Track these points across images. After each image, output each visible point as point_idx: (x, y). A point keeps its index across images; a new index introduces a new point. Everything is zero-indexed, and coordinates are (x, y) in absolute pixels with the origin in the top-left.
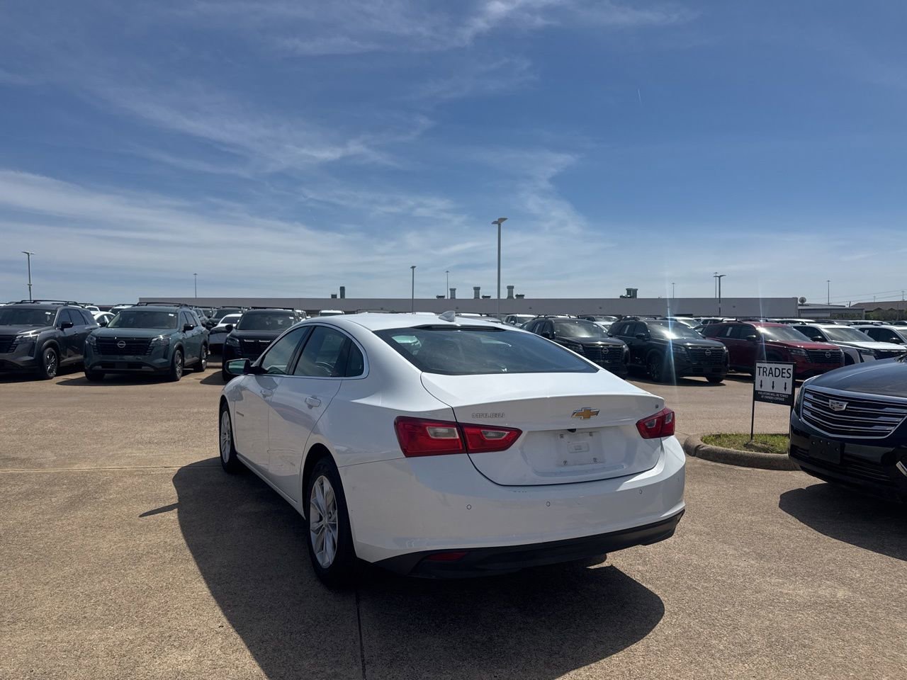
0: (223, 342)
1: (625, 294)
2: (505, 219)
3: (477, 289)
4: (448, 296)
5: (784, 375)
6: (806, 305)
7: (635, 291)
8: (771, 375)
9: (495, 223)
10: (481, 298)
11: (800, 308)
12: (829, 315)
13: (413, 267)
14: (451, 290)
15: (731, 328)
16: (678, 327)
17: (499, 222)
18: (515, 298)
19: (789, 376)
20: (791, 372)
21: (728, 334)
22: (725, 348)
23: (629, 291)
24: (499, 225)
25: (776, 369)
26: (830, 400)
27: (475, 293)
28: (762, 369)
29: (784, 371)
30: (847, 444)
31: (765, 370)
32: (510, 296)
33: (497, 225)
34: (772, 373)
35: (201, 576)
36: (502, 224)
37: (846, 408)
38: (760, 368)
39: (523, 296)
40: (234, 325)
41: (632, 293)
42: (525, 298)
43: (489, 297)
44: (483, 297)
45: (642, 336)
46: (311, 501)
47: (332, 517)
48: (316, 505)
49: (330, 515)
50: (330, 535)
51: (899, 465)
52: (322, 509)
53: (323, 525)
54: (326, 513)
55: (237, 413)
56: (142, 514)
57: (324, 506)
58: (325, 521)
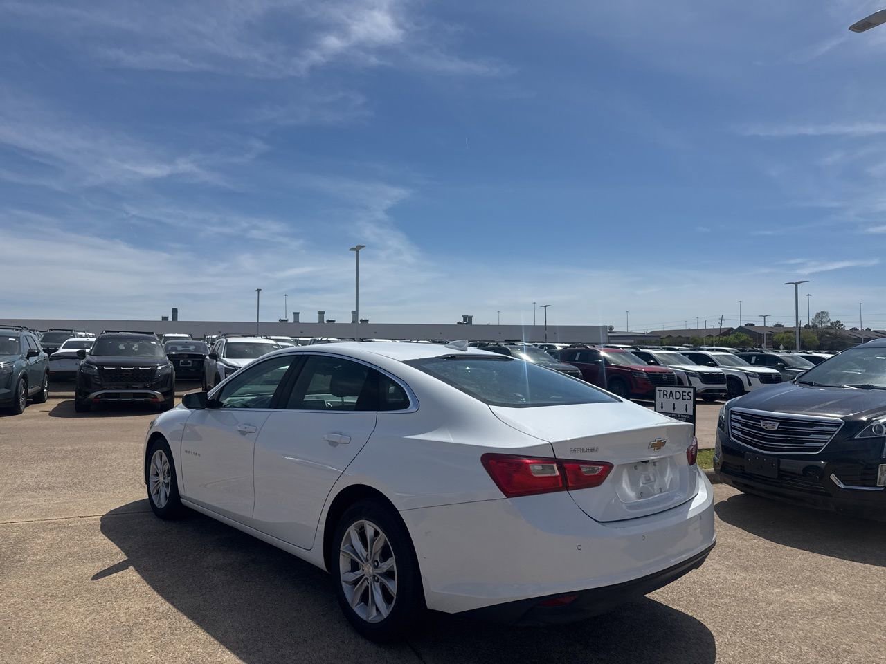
0: (76, 368)
1: (461, 320)
2: (363, 246)
3: (321, 314)
4: (291, 320)
5: (684, 398)
6: (614, 332)
7: (471, 318)
8: (671, 398)
9: (352, 249)
10: (325, 322)
11: (609, 334)
13: (258, 290)
14: (295, 313)
15: (579, 354)
17: (357, 249)
18: (360, 322)
19: (689, 398)
20: (692, 395)
21: (577, 359)
22: (579, 371)
23: (465, 318)
24: (357, 252)
25: (676, 392)
26: (761, 421)
27: (320, 317)
28: (662, 393)
29: (684, 394)
30: (781, 460)
31: (665, 393)
32: (354, 321)
33: (355, 251)
34: (672, 396)
35: (222, 646)
37: (778, 428)
38: (660, 391)
39: (368, 320)
40: (88, 351)
41: (468, 319)
42: (369, 322)
43: (334, 321)
44: (328, 321)
46: (342, 548)
47: (379, 566)
48: (350, 553)
49: (376, 564)
50: (377, 585)
51: (833, 477)
52: (362, 557)
53: (364, 575)
54: (370, 562)
55: (186, 451)
56: (92, 575)
57: (364, 553)
58: (369, 570)
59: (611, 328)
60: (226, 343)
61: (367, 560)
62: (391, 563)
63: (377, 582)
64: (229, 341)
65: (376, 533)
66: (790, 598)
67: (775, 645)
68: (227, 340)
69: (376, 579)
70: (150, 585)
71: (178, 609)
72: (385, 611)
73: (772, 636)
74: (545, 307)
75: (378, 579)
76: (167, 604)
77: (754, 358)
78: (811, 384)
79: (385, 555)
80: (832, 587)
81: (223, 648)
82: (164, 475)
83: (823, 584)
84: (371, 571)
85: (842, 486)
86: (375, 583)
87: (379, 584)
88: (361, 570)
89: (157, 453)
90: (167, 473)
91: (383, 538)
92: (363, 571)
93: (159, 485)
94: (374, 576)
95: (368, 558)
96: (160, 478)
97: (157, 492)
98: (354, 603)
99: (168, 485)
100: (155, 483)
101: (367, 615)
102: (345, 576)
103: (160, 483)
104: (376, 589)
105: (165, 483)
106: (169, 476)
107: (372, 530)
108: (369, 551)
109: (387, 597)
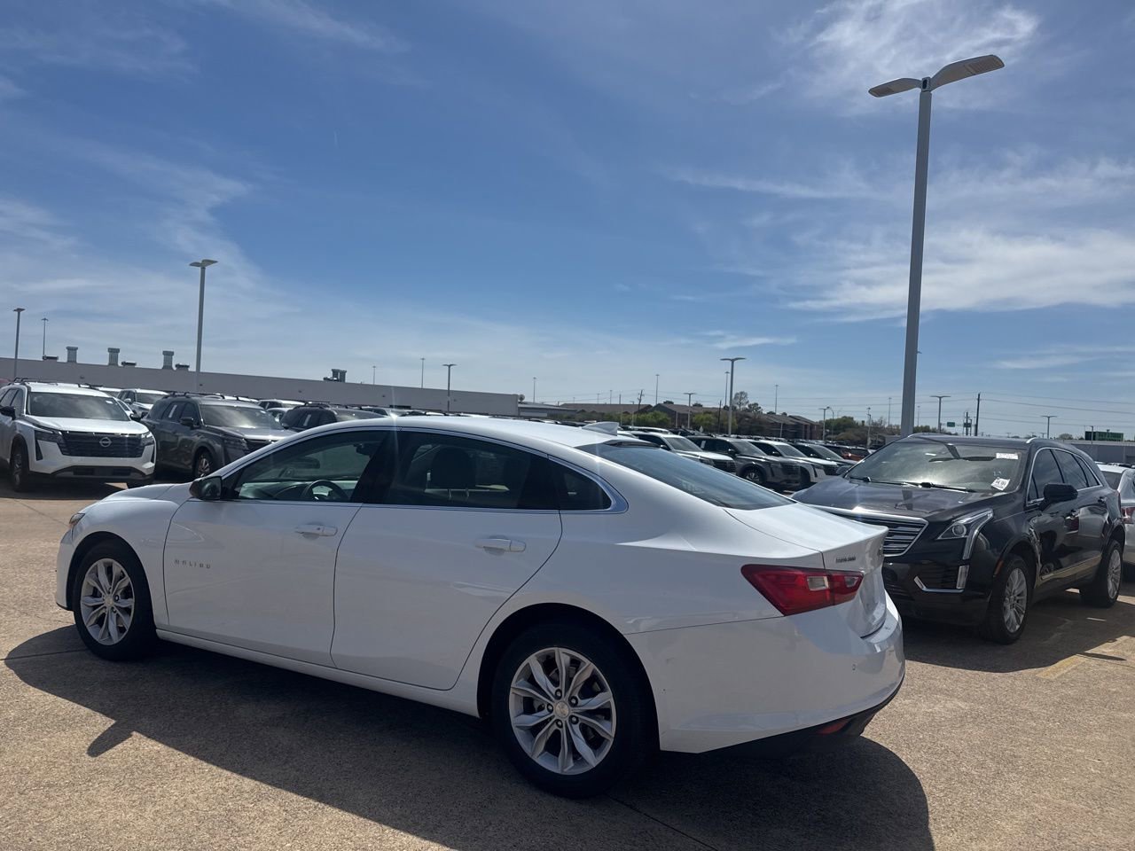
1: (330, 376)
3: (114, 352)
4: (63, 358)
6: (525, 403)
7: (343, 373)
9: (195, 264)
10: (120, 364)
11: (520, 405)
13: (19, 310)
14: (69, 349)
18: (175, 368)
23: (335, 372)
24: (203, 269)
27: (111, 358)
32: (167, 366)
33: (200, 268)
36: (206, 267)
39: (188, 367)
41: (339, 375)
42: (190, 370)
43: (134, 364)
44: (124, 363)
46: (513, 685)
47: (579, 704)
48: (529, 690)
49: (574, 701)
50: (576, 728)
51: (917, 580)
52: (550, 695)
53: (554, 716)
54: (564, 699)
55: (177, 561)
56: (85, 750)
57: (553, 689)
58: (562, 710)
59: (522, 398)
60: (29, 392)
61: (559, 698)
62: (606, 698)
63: (575, 723)
64: (34, 390)
65: (575, 663)
66: (924, 707)
67: (952, 757)
68: (29, 388)
69: (574, 719)
70: (193, 756)
71: (269, 784)
72: (592, 759)
73: (943, 748)
74: (450, 366)
75: (577, 718)
76: (247, 780)
77: (704, 442)
78: (866, 480)
79: (589, 690)
80: (950, 694)
81: (389, 831)
82: (115, 596)
83: (941, 691)
84: (567, 712)
85: (925, 589)
86: (573, 726)
87: (578, 725)
88: (546, 711)
89: (100, 564)
90: (127, 593)
91: (588, 667)
92: (551, 711)
93: (103, 611)
94: (572, 716)
95: (559, 695)
96: (106, 600)
97: (100, 621)
98: (537, 753)
99: (127, 611)
100: (95, 607)
101: (561, 766)
102: (519, 720)
103: (105, 607)
104: (574, 733)
105: (119, 608)
106: (132, 597)
107: (568, 658)
108: (562, 686)
109: (595, 741)
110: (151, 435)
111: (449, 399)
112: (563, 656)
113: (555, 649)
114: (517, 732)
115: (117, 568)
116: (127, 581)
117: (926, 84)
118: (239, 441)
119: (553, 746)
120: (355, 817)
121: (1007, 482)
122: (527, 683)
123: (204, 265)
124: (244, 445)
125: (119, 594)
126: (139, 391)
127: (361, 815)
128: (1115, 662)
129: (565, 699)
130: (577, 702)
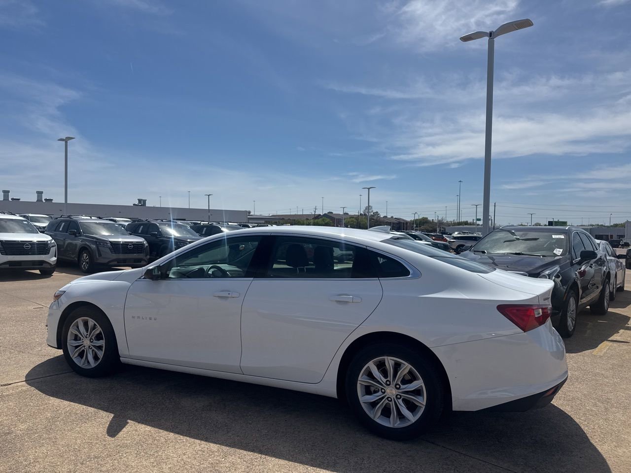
2: (74, 139)
6: (251, 215)
7: (145, 201)
9: (61, 140)
10: (10, 200)
11: (249, 217)
12: (263, 222)
15: (205, 229)
16: (177, 227)
18: (44, 201)
23: (140, 201)
24: (66, 142)
27: (4, 196)
32: (39, 200)
33: (64, 142)
36: (68, 142)
39: (52, 200)
41: (142, 202)
42: (53, 202)
43: (19, 199)
44: (13, 199)
45: (155, 234)
46: (359, 379)
48: (369, 381)
49: (398, 387)
50: (400, 401)
52: (382, 383)
53: (386, 396)
55: (133, 317)
56: (105, 433)
57: (385, 380)
58: (391, 392)
59: (249, 212)
61: (389, 385)
62: (419, 383)
63: (400, 399)
65: (398, 365)
69: (399, 397)
72: (411, 418)
74: (209, 195)
75: (400, 395)
78: (484, 253)
82: (91, 339)
84: (394, 392)
86: (399, 400)
87: (401, 399)
88: (380, 393)
89: (80, 321)
90: (99, 337)
91: (406, 367)
92: (384, 393)
93: (83, 348)
94: (398, 395)
95: (388, 383)
96: (85, 342)
97: (81, 355)
98: (376, 416)
99: (100, 348)
100: (77, 347)
101: (392, 423)
102: (364, 399)
103: (84, 346)
104: (400, 405)
105: (94, 346)
106: (103, 339)
107: (393, 362)
108: (391, 377)
109: (412, 407)
110: (53, 241)
111: (209, 214)
112: (390, 361)
113: (385, 357)
114: (363, 405)
115: (91, 322)
116: (99, 329)
117: (491, 35)
118: (106, 243)
119: (386, 412)
120: (286, 462)
121: (561, 250)
122: (367, 377)
123: (66, 140)
124: (109, 245)
125: (93, 338)
126: (30, 215)
127: (289, 460)
128: (626, 344)
129: (393, 385)
130: (400, 387)
